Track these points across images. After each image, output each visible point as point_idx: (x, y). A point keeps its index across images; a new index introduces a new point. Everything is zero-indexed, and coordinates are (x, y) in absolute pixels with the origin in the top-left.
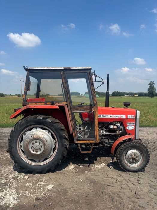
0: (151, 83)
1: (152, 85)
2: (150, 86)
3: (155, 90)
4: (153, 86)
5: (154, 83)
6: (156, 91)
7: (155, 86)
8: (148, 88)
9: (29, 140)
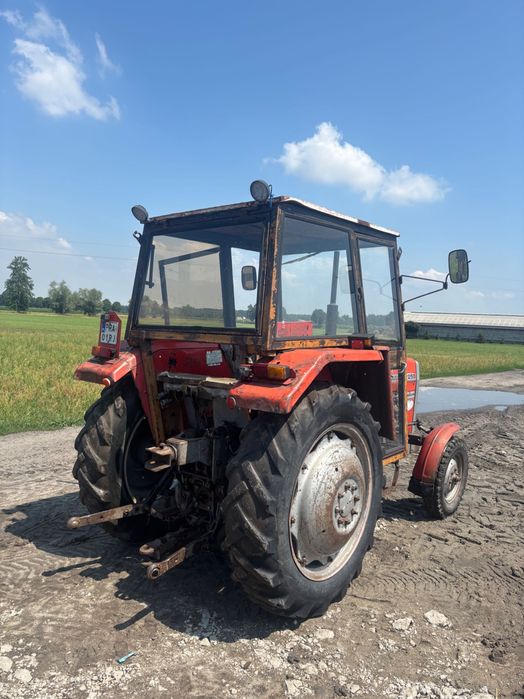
0: (15, 262)
1: (21, 269)
2: (13, 274)
3: (32, 288)
4: (25, 276)
5: (26, 265)
6: (32, 291)
7: (29, 274)
8: (5, 280)
9: (333, 487)
